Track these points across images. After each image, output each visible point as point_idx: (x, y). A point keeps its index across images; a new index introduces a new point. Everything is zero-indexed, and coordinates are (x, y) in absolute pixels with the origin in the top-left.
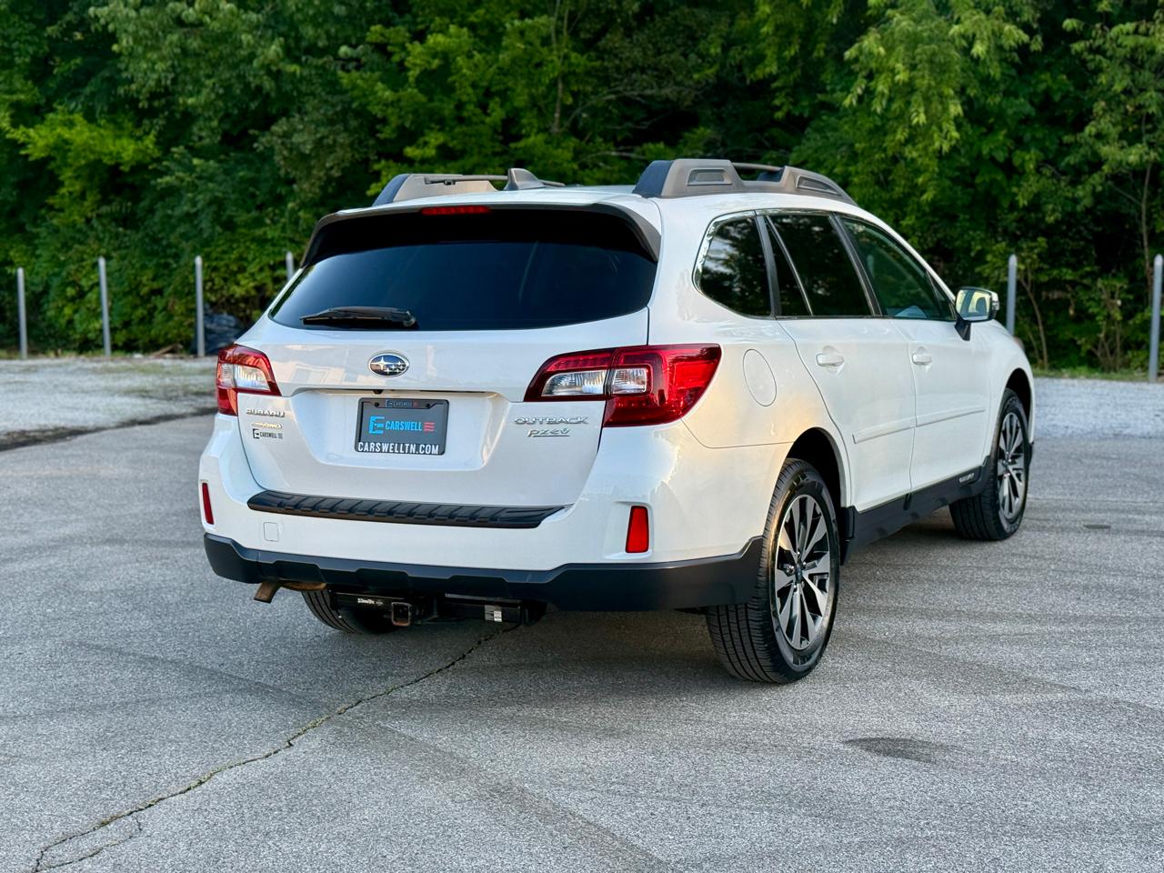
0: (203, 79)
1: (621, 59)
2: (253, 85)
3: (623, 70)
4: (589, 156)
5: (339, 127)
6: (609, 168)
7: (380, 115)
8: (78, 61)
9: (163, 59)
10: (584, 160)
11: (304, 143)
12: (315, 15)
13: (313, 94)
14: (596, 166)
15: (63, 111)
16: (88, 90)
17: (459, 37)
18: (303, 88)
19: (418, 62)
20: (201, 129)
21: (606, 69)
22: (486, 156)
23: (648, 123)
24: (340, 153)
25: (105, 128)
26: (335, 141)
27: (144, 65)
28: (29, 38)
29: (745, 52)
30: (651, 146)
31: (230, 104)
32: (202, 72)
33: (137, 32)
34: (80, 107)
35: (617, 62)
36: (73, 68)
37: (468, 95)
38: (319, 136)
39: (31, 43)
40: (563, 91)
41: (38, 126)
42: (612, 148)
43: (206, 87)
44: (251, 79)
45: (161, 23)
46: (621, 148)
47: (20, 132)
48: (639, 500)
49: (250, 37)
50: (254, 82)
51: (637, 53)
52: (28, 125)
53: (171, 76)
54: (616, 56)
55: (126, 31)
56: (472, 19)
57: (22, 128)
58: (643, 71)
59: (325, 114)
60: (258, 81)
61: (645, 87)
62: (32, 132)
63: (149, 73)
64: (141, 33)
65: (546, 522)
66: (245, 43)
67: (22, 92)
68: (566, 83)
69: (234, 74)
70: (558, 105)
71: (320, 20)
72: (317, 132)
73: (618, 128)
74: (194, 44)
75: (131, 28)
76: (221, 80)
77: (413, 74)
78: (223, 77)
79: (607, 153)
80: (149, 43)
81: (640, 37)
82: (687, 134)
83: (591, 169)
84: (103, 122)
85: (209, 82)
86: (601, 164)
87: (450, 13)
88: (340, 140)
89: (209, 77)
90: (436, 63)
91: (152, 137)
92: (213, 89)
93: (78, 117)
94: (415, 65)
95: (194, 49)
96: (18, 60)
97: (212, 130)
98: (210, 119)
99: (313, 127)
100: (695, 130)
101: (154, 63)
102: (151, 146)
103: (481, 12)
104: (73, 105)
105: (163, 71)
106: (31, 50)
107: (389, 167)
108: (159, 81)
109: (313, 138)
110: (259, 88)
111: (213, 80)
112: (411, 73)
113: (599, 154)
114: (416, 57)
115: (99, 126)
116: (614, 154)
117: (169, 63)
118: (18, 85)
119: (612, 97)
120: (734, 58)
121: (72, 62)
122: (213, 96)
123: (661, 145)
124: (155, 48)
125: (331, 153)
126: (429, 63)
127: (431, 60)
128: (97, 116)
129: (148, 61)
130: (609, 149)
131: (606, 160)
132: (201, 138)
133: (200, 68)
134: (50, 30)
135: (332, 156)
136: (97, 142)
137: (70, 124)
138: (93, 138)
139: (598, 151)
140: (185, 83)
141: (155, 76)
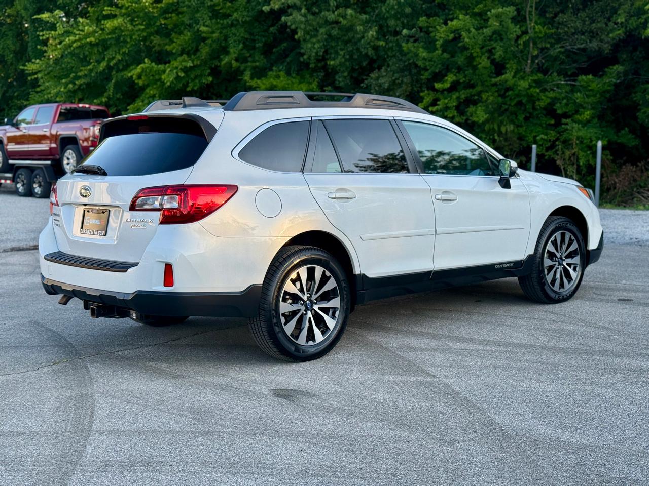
0: (339, 51)
1: (569, 28)
2: (363, 53)
3: (569, 34)
4: (549, 84)
5: (406, 73)
6: (560, 91)
7: (422, 66)
8: (285, 44)
9: (319, 41)
10: (545, 86)
11: (385, 83)
12: (395, 13)
13: (394, 56)
14: (552, 90)
15: (276, 71)
16: (288, 59)
17: (465, 21)
18: (390, 54)
19: (442, 36)
20: (339, 77)
21: (560, 34)
22: (487, 86)
23: (587, 64)
24: (404, 87)
25: (294, 78)
26: (402, 81)
27: (309, 45)
28: (263, 34)
29: (640, 20)
30: (584, 77)
31: (354, 64)
32: (339, 47)
33: (305, 28)
34: (284, 68)
35: (566, 29)
36: (283, 48)
37: (477, 52)
38: (394, 78)
39: (264, 36)
40: (533, 48)
41: (263, 79)
42: (562, 79)
43: (340, 55)
44: (362, 50)
45: (318, 23)
46: (567, 79)
47: (254, 82)
48: (169, 261)
49: (361, 28)
50: (364, 51)
51: (578, 24)
52: (259, 78)
53: (323, 50)
54: (566, 26)
55: (300, 28)
56: (476, 10)
57: (255, 80)
58: (583, 34)
59: (398, 67)
60: (365, 51)
61: (581, 42)
62: (259, 81)
63: (312, 50)
64: (308, 29)
65: (129, 270)
66: (358, 30)
67: (258, 61)
68: (535, 43)
69: (355, 48)
70: (530, 55)
71: (399, 16)
72: (393, 76)
73: (568, 67)
74: (335, 32)
75: (303, 26)
76: (348, 51)
77: (439, 43)
78: (349, 49)
79: (559, 82)
80: (313, 33)
81: (582, 14)
82: (606, 70)
83: (549, 92)
84: (294, 75)
85: (342, 53)
86: (555, 89)
87: (465, 8)
88: (405, 80)
89: (342, 49)
90: (451, 36)
91: (316, 82)
92: (344, 56)
93: (282, 74)
94: (440, 37)
95: (335, 35)
96: (257, 45)
97: (345, 77)
98: (343, 72)
99: (392, 73)
100: (611, 67)
101: (314, 44)
102: (315, 87)
103: (481, 6)
104: (281, 67)
105: (319, 48)
106: (263, 40)
107: (429, 94)
108: (317, 53)
109: (390, 79)
110: (366, 54)
111: (344, 51)
112: (437, 42)
113: (554, 83)
114: (442, 33)
115: (292, 77)
116: (563, 82)
117: (322, 44)
118: (257, 58)
119: (562, 50)
120: (632, 24)
121: (283, 45)
122: (343, 60)
123: (590, 77)
124: (316, 36)
125: (399, 88)
126: (448, 36)
127: (449, 34)
128: (292, 72)
129: (312, 43)
130: (560, 80)
131: (558, 86)
132: (339, 82)
133: (338, 45)
134: (272, 29)
135: (400, 89)
136: (290, 86)
137: (278, 77)
138: (288, 84)
139: (554, 81)
140: (331, 54)
141: (315, 51)
